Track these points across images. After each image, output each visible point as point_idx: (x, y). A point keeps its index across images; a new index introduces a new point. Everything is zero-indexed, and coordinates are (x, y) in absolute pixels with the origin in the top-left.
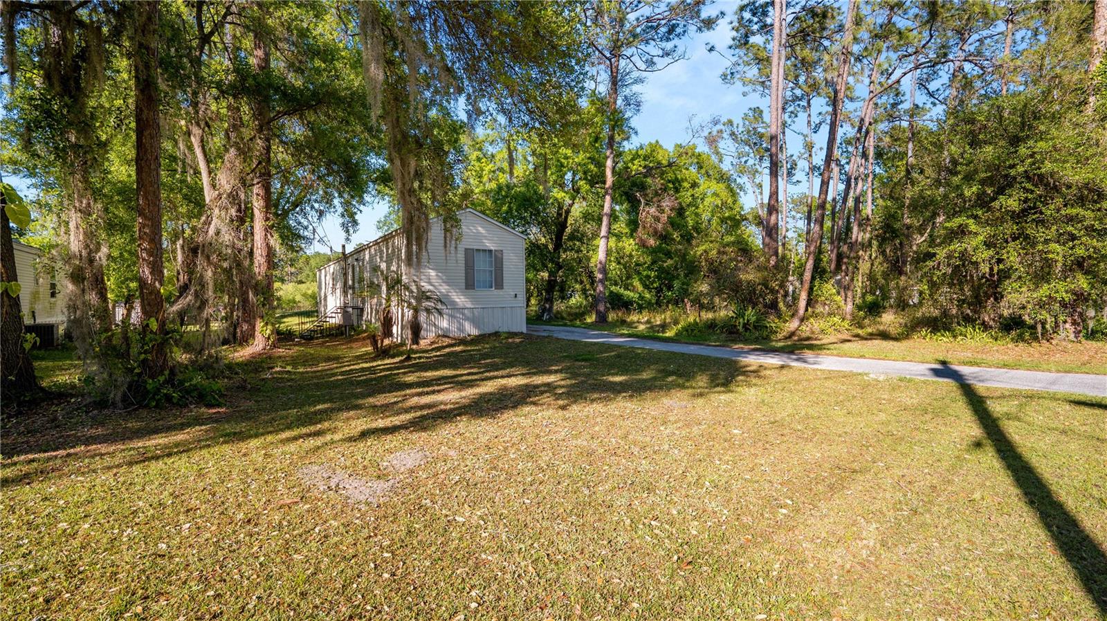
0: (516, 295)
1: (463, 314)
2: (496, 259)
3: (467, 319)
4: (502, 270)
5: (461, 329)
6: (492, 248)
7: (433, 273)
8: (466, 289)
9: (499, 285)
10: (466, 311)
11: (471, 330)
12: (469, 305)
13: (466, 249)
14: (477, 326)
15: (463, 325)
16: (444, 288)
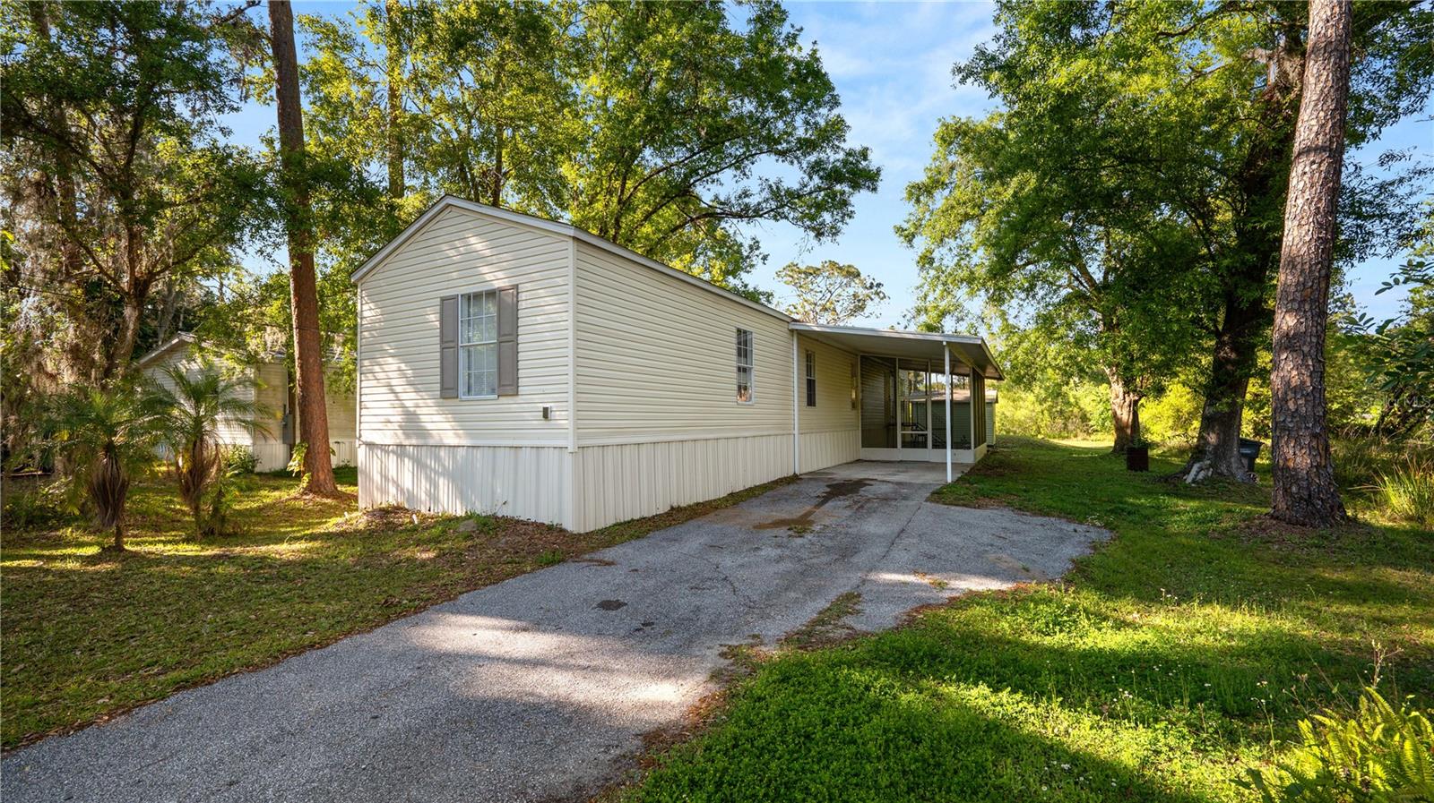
0: (546, 413)
1: (438, 459)
2: (506, 313)
3: (445, 473)
4: (517, 344)
5: (434, 498)
6: (497, 284)
7: (394, 365)
8: (443, 398)
9: (506, 382)
10: (442, 453)
11: (449, 502)
12: (450, 439)
13: (443, 300)
14: (462, 495)
15: (436, 486)
16: (410, 398)
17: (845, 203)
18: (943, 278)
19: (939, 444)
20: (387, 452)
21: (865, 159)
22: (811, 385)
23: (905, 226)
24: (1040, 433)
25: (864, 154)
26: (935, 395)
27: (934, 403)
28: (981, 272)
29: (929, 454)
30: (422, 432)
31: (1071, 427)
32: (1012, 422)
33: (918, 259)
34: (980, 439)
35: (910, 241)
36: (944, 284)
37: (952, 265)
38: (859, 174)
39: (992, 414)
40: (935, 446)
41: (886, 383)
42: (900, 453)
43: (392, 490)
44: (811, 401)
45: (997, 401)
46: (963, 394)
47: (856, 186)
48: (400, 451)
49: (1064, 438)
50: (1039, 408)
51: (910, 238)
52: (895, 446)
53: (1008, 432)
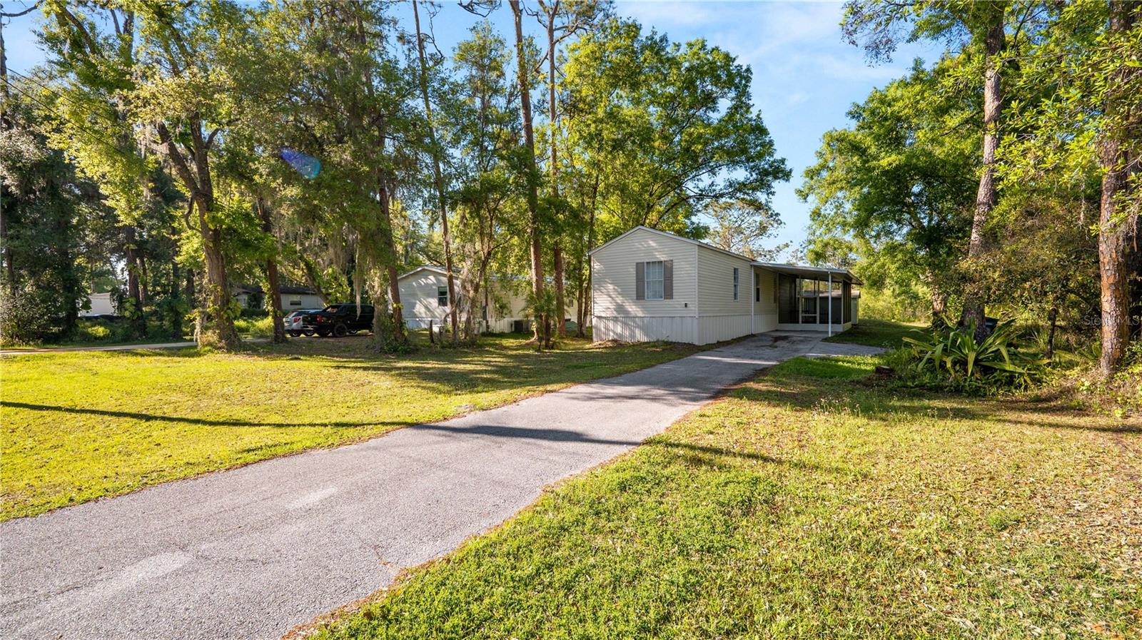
0: (686, 305)
1: (635, 322)
2: (667, 269)
3: (638, 327)
4: (672, 281)
5: (633, 335)
6: (662, 259)
7: (611, 287)
8: (637, 299)
9: (668, 294)
10: (637, 319)
11: (641, 337)
12: (640, 314)
13: (637, 264)
14: (646, 334)
15: (634, 332)
16: (619, 299)
17: (769, 186)
18: (826, 222)
19: (824, 321)
20: (608, 320)
21: (783, 164)
22: (758, 290)
23: (802, 189)
24: (893, 318)
25: (783, 161)
26: (822, 293)
27: (821, 298)
28: (850, 220)
29: (818, 326)
30: (626, 312)
31: (918, 313)
32: (873, 311)
33: (810, 213)
34: (847, 319)
35: (805, 199)
36: (827, 225)
37: (832, 213)
38: (780, 172)
39: (856, 306)
40: (821, 322)
41: (791, 287)
42: (800, 326)
43: (611, 334)
44: (758, 299)
45: (860, 297)
46: (838, 292)
47: (776, 178)
48: (615, 319)
49: (911, 322)
50: (893, 301)
51: (805, 197)
52: (798, 322)
53: (870, 317)
